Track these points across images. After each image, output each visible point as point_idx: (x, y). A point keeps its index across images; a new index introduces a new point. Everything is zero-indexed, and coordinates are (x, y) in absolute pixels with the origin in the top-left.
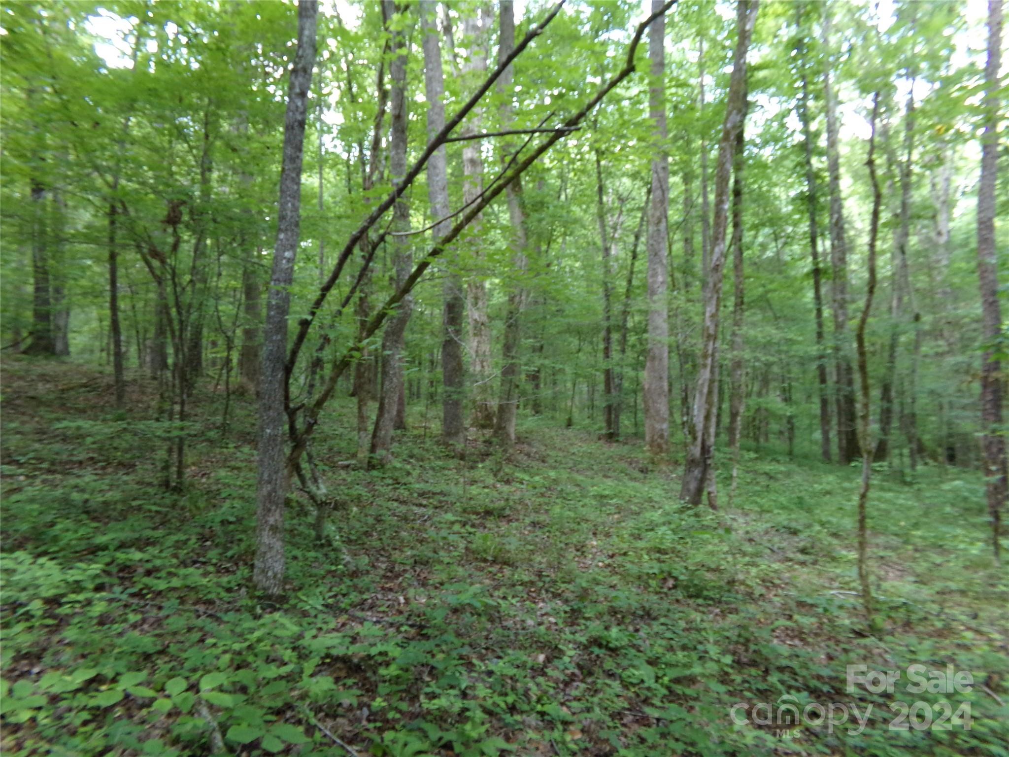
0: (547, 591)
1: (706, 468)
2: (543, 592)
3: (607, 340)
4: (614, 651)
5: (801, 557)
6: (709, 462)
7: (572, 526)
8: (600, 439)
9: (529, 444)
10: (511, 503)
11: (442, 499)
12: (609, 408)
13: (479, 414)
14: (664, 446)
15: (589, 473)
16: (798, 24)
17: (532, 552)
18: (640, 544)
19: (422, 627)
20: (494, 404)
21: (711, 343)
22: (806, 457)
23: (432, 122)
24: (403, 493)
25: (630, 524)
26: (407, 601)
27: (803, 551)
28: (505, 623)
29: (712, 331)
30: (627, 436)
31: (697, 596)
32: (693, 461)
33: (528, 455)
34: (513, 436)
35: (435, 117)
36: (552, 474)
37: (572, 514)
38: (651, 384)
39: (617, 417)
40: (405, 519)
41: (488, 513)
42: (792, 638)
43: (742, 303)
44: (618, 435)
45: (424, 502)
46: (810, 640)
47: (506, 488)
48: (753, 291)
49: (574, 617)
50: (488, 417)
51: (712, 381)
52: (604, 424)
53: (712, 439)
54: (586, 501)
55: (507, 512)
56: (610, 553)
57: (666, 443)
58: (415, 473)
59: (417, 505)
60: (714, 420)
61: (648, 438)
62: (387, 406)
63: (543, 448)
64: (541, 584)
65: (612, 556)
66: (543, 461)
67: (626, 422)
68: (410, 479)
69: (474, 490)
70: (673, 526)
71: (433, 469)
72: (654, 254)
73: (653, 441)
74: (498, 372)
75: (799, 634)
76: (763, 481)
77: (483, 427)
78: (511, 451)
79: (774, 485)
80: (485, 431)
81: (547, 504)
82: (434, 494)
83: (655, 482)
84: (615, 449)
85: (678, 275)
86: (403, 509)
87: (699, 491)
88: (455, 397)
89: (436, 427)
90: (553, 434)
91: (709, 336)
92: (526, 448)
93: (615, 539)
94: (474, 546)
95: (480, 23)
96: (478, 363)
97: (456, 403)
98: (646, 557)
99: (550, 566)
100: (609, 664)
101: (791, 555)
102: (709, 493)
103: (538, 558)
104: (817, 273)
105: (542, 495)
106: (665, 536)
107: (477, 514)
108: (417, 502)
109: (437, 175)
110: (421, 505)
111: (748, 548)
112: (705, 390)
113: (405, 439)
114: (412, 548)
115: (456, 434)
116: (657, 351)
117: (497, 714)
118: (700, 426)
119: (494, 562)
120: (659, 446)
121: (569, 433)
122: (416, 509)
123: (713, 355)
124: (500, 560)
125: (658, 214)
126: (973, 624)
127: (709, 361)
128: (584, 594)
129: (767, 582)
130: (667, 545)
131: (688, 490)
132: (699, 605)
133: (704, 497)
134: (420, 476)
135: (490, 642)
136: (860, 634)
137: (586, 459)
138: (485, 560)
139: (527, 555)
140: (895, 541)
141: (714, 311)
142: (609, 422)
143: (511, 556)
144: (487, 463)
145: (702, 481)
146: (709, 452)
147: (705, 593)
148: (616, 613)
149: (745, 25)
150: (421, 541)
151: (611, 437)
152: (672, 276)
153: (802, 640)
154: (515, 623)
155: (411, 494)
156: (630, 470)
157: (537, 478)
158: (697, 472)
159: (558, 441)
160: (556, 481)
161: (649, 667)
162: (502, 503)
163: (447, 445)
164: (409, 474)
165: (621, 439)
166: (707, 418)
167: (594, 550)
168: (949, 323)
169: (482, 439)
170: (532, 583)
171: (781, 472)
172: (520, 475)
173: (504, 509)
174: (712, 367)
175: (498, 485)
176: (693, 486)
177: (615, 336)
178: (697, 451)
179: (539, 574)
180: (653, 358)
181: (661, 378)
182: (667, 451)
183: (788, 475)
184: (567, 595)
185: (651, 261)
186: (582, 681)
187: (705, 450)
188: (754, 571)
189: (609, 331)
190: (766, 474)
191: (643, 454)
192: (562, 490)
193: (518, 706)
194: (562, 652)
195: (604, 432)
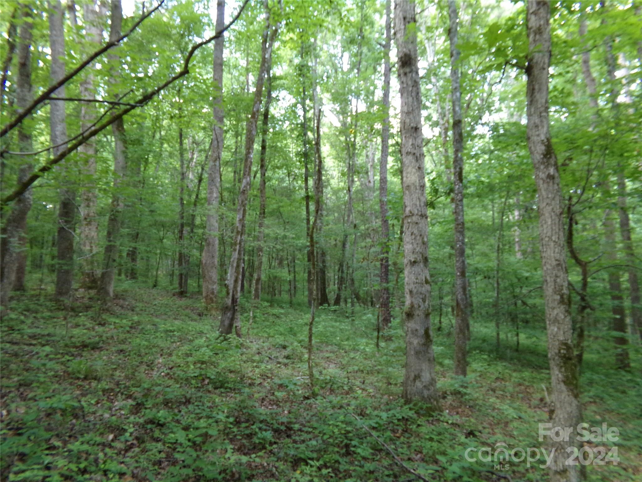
0: (122, 394)
1: (234, 311)
2: (119, 395)
3: (181, 232)
4: (161, 425)
5: (286, 361)
6: (236, 308)
7: (147, 351)
8: (174, 295)
9: (124, 299)
10: (104, 338)
11: (49, 338)
12: (181, 275)
13: (87, 280)
14: (214, 299)
15: (164, 317)
16: (302, 57)
17: (115, 369)
18: (190, 359)
19: (18, 429)
20: (99, 272)
21: (239, 237)
22: (299, 304)
23: (54, 72)
24: (16, 336)
25: (186, 348)
26: (9, 412)
27: (287, 357)
28: (87, 419)
29: (239, 229)
30: (193, 294)
31: (221, 387)
32: (227, 308)
33: (122, 307)
34: (112, 294)
35: (57, 69)
36: (136, 318)
37: (146, 343)
38: (207, 261)
39: (186, 281)
40: (16, 355)
41: (84, 346)
42: (272, 405)
43: (264, 213)
44: (186, 293)
45: (34, 342)
46: (281, 404)
47: (100, 329)
48: (272, 206)
49: (138, 408)
50: (94, 281)
51: (239, 259)
52: (177, 286)
53: (239, 294)
54: (158, 334)
55: (101, 345)
56: (170, 366)
57: (216, 297)
58: (29, 321)
59: (27, 345)
60: (240, 282)
61: (204, 294)
62: (6, 274)
63: (134, 302)
64: (118, 390)
65: (171, 369)
66: (133, 310)
67: (192, 284)
68: (23, 326)
69: (76, 331)
70: (211, 347)
71: (43, 318)
72: (212, 180)
73: (207, 296)
74: (102, 250)
75: (277, 403)
76: (271, 319)
77: (90, 288)
78: (109, 304)
79: (278, 321)
80: (90, 291)
81: (130, 338)
82: (43, 336)
83: (206, 321)
84: (183, 302)
85: (226, 194)
86: (16, 348)
87: (231, 325)
88: (65, 268)
89: (51, 289)
90: (142, 292)
91: (238, 232)
92: (121, 302)
93: (174, 358)
94: (70, 370)
95: (97, 9)
96: (88, 244)
97: (67, 272)
98: (192, 367)
99: (127, 377)
100: (157, 433)
101: (280, 360)
102: (236, 327)
103: (117, 373)
104: (307, 198)
105: (128, 332)
106: (206, 353)
107: (77, 347)
108: (28, 342)
109: (58, 111)
110: (31, 345)
111: (257, 358)
112: (235, 265)
113: (23, 298)
114: (19, 375)
115: (66, 293)
116: (211, 240)
117: (72, 477)
118: (231, 287)
119: (85, 378)
120: (211, 299)
121: (154, 291)
122: (26, 348)
123: (240, 243)
124: (90, 377)
125: (215, 155)
126: (363, 387)
127: (238, 247)
128: (147, 393)
129: (264, 376)
130: (206, 358)
131: (224, 326)
132: (222, 393)
133: (234, 330)
134: (33, 323)
135: (74, 432)
136: (307, 398)
137: (163, 308)
138: (78, 378)
139: (111, 372)
140: (335, 348)
141: (241, 217)
142: (180, 284)
143: (99, 374)
144: (89, 313)
145: (232, 319)
146: (236, 302)
147: (226, 385)
148: (168, 403)
149: (265, 54)
150: (27, 370)
151: (182, 294)
152: (221, 194)
153: (277, 405)
154: (95, 418)
155: (22, 337)
156: (192, 315)
157: (124, 321)
158: (229, 314)
159: (145, 298)
160: (139, 323)
161: (183, 432)
162: (97, 339)
163: (57, 301)
164: (23, 322)
165: (188, 295)
166: (236, 281)
167: (159, 365)
168: (373, 230)
169: (88, 296)
170: (112, 390)
171: (282, 314)
172: (113, 320)
173: (98, 343)
174: (239, 251)
175: (97, 327)
176: (227, 323)
177: (187, 229)
178: (229, 302)
179: (118, 384)
180: (208, 244)
181: (213, 257)
182: (216, 302)
183: (286, 315)
184: (136, 395)
185: (210, 184)
186: (139, 447)
187: (234, 301)
188: (257, 370)
189: (182, 226)
190: (273, 315)
191: (201, 304)
192: (143, 328)
193: (88, 469)
194: (125, 430)
195: (177, 290)
